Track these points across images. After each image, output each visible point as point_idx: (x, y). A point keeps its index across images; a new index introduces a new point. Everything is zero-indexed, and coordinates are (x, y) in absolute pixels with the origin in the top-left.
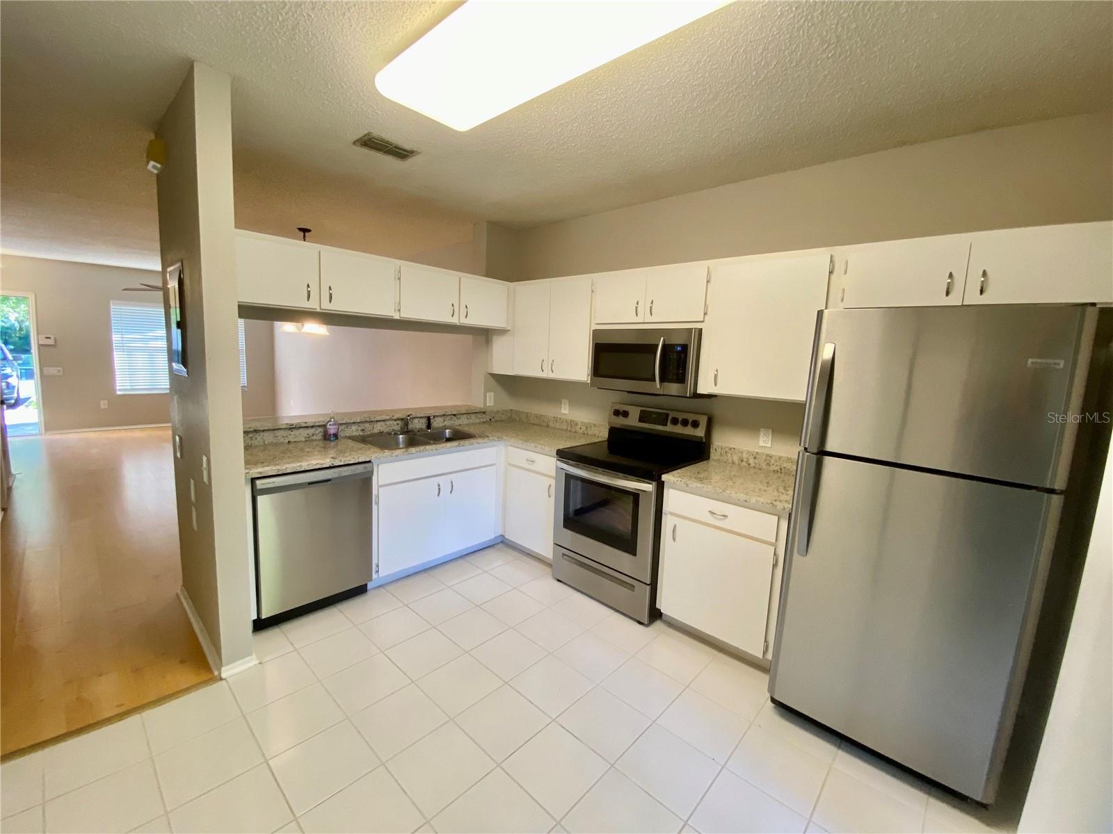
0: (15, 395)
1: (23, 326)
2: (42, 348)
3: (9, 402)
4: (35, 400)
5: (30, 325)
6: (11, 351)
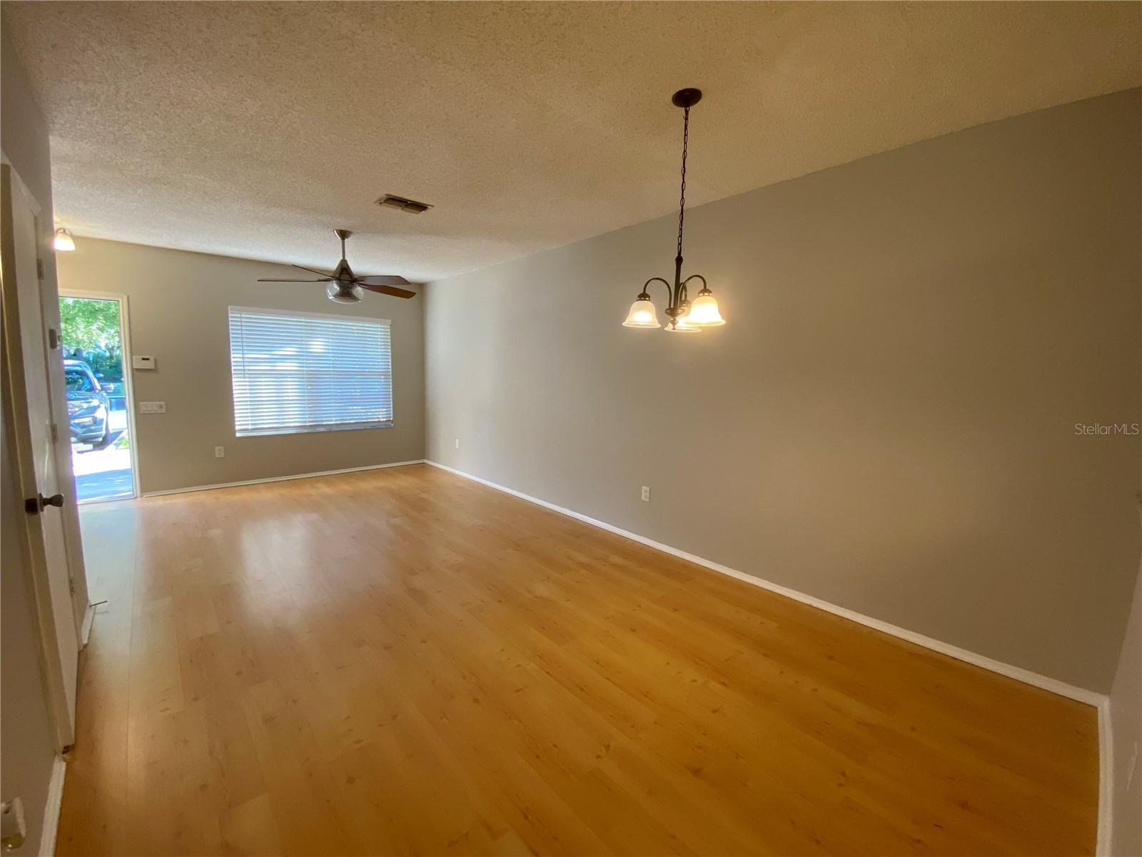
0: (104, 432)
1: (114, 354)
2: (137, 374)
3: (96, 440)
4: (127, 437)
5: (123, 354)
6: (99, 379)
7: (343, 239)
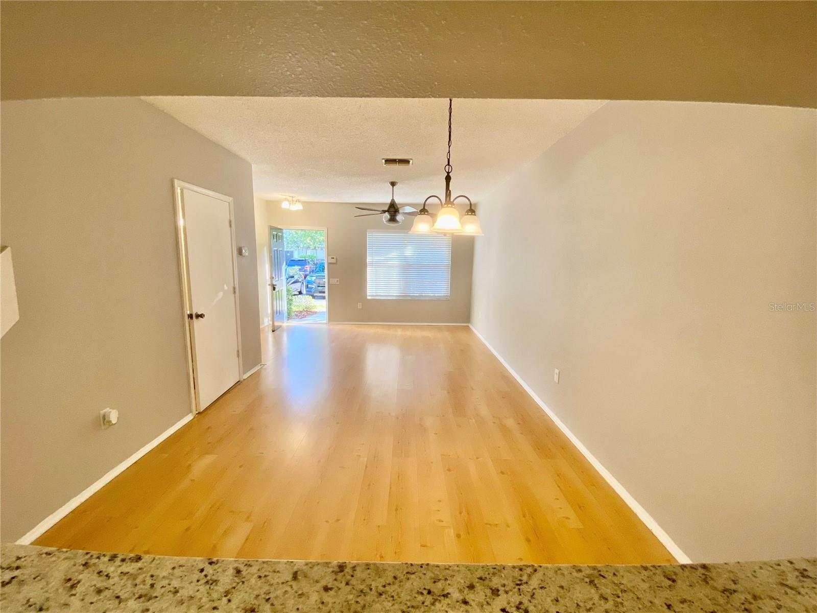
2: (329, 265)
7: (393, 187)
